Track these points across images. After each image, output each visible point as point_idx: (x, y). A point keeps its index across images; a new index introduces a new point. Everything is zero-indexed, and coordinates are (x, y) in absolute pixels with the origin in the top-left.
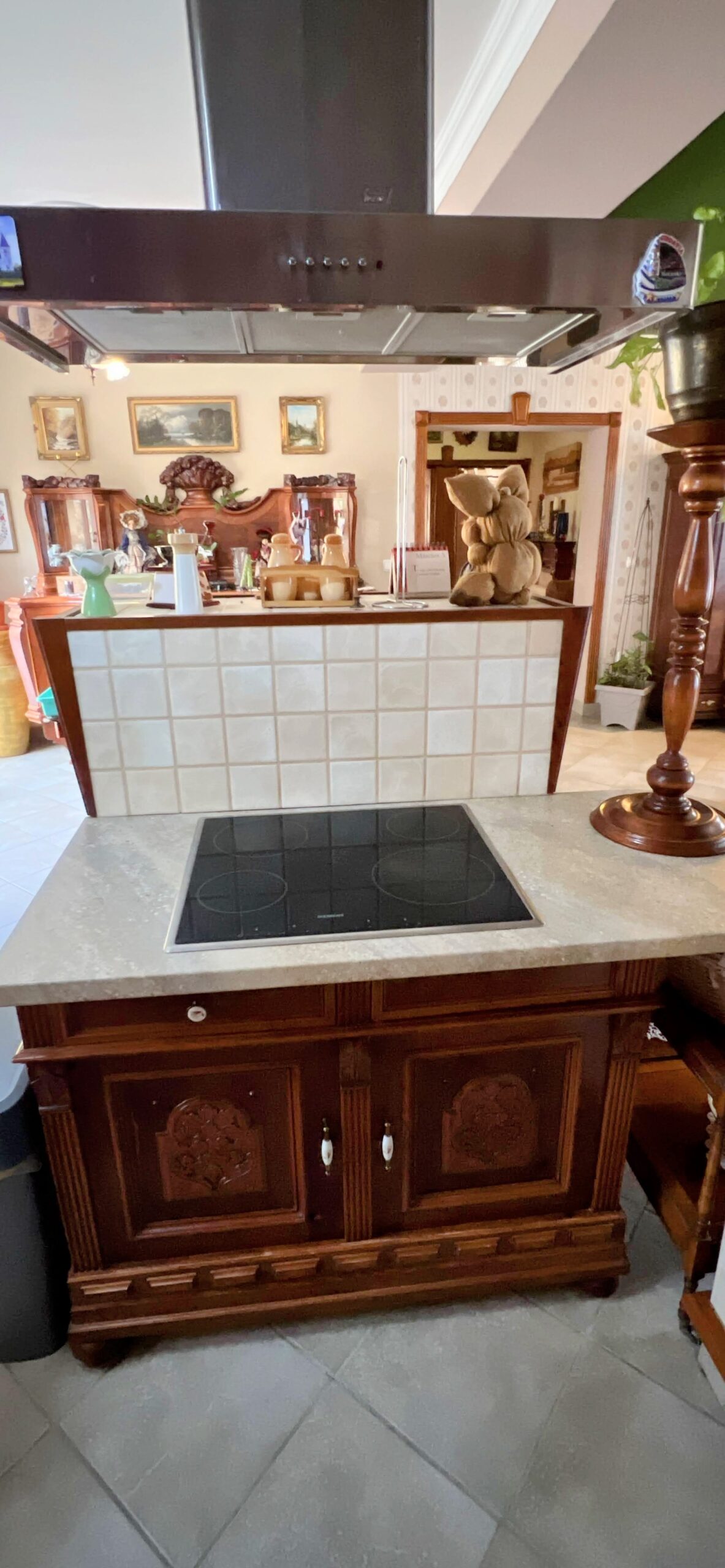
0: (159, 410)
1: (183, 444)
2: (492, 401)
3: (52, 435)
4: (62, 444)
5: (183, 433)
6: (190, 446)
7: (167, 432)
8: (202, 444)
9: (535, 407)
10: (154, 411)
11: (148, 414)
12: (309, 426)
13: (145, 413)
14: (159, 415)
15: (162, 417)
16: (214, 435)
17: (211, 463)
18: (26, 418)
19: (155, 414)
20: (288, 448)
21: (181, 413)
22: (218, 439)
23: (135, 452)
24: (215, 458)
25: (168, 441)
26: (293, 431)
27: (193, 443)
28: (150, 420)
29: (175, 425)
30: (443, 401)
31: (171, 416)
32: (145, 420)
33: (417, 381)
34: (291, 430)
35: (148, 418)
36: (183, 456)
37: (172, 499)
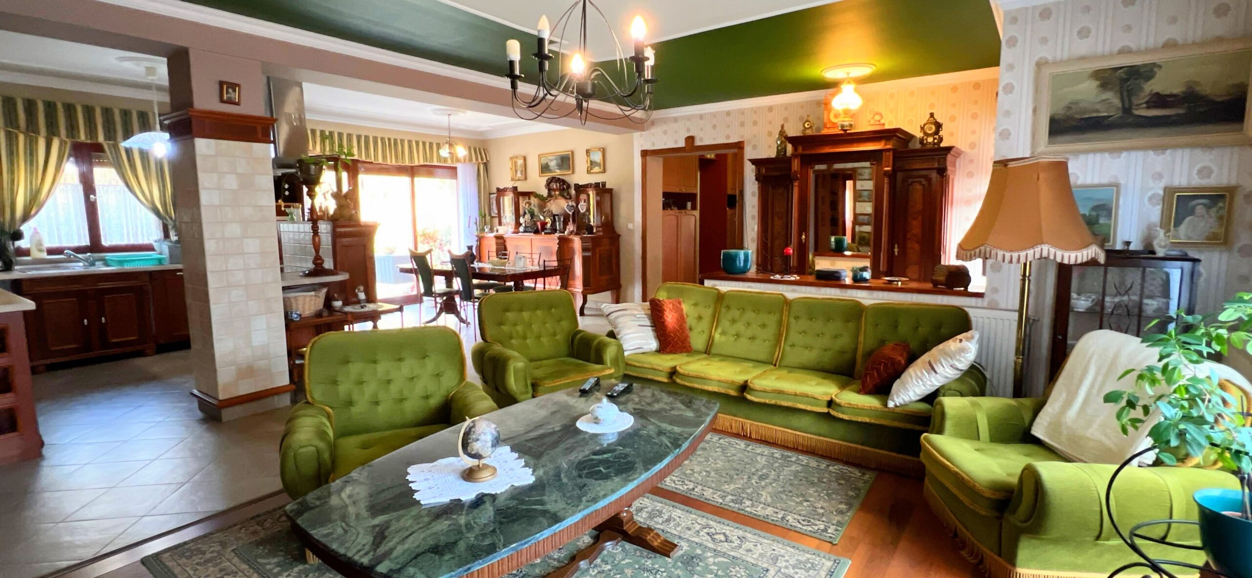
0: (548, 159)
1: (555, 172)
2: (676, 142)
3: (516, 171)
4: (519, 174)
5: (553, 167)
7: (549, 167)
8: (560, 171)
9: (698, 143)
10: (546, 159)
13: (544, 161)
15: (549, 161)
16: (564, 168)
17: (563, 178)
18: (509, 164)
20: (589, 172)
21: (555, 159)
22: (566, 169)
23: (540, 176)
25: (550, 171)
26: (593, 164)
27: (558, 171)
28: (545, 163)
29: (553, 164)
30: (653, 144)
31: (551, 160)
32: (543, 163)
33: (641, 136)
34: (592, 162)
36: (554, 175)
37: (550, 195)
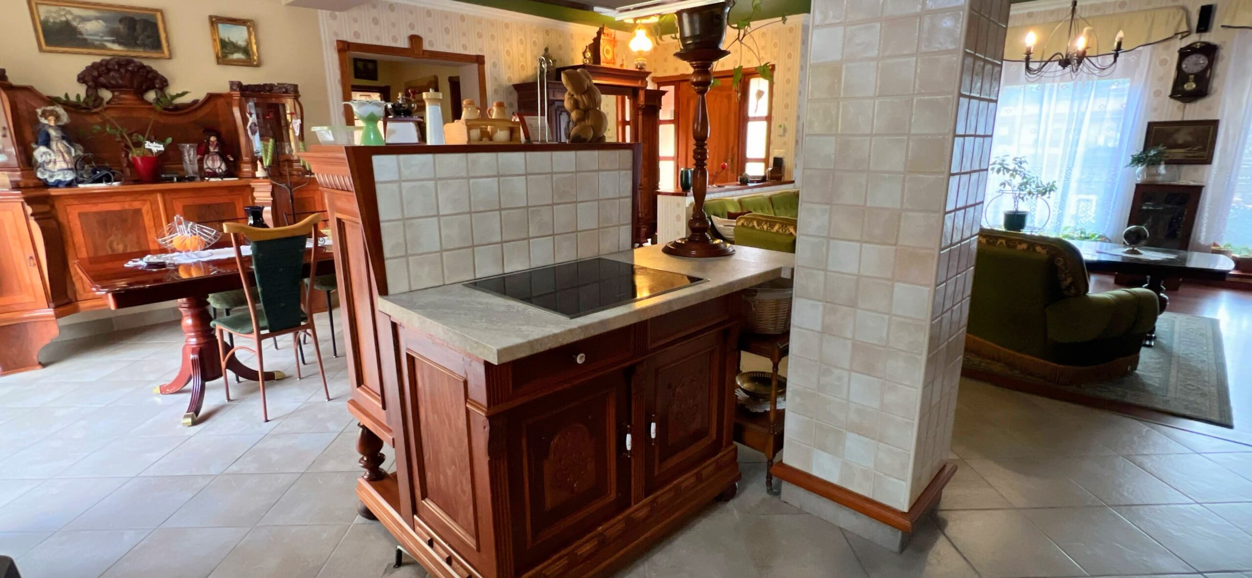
0: (71, 13)
1: (102, 47)
2: (395, 39)
5: (101, 37)
6: (111, 50)
7: (81, 33)
8: (125, 49)
9: (426, 46)
10: (63, 13)
11: (54, 15)
12: (242, 43)
13: (51, 14)
14: (70, 17)
15: (74, 19)
16: (138, 42)
17: (143, 67)
19: (64, 15)
20: (222, 59)
21: (97, 18)
22: (144, 46)
23: (42, 50)
24: (146, 63)
25: (85, 43)
26: (226, 45)
27: (116, 47)
28: (58, 21)
29: (91, 28)
30: (357, 34)
31: (84, 19)
32: (52, 20)
33: (334, 18)
34: (224, 44)
35: (54, 18)
36: (108, 58)
37: (95, 98)
